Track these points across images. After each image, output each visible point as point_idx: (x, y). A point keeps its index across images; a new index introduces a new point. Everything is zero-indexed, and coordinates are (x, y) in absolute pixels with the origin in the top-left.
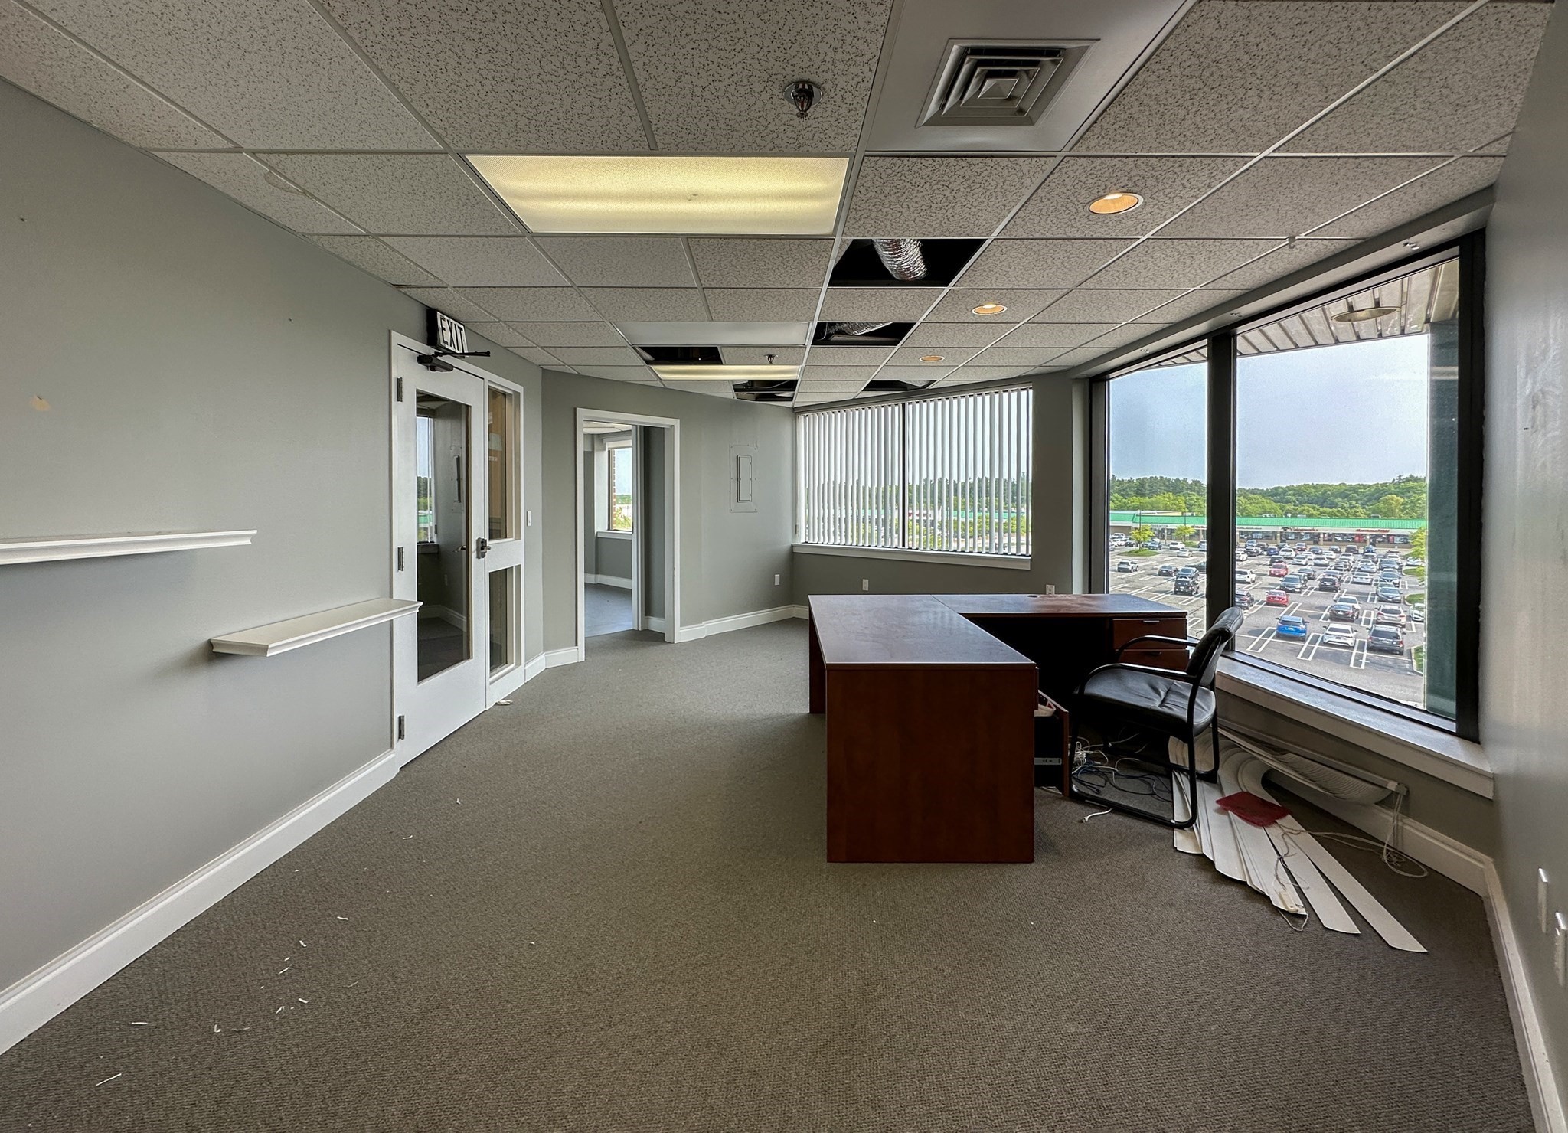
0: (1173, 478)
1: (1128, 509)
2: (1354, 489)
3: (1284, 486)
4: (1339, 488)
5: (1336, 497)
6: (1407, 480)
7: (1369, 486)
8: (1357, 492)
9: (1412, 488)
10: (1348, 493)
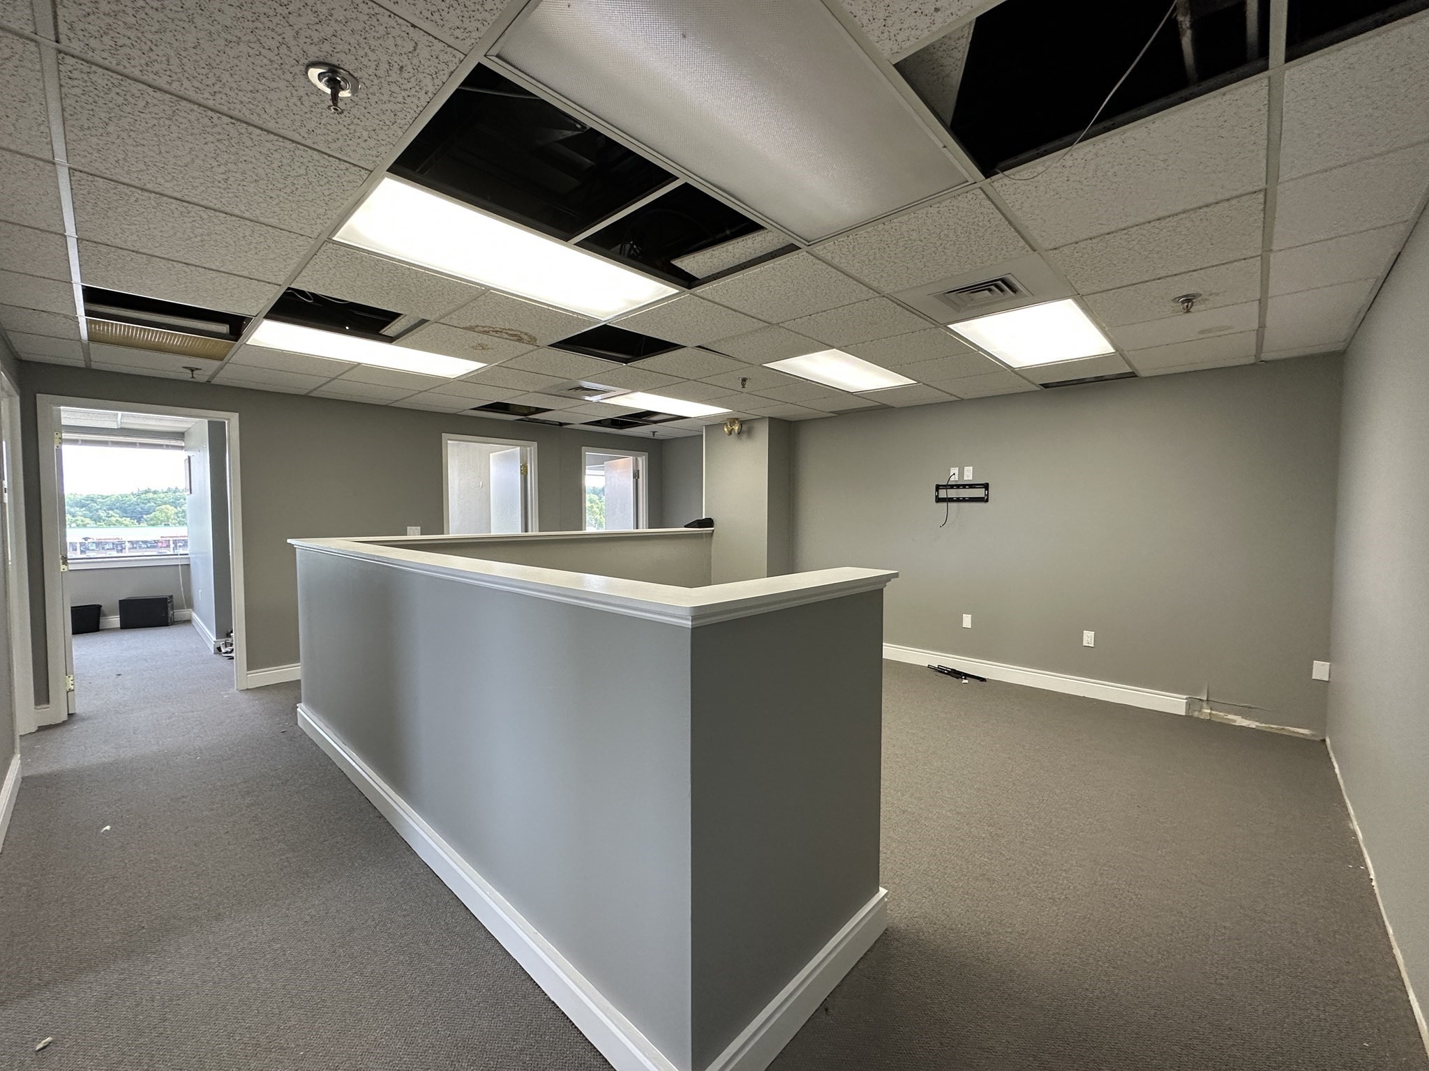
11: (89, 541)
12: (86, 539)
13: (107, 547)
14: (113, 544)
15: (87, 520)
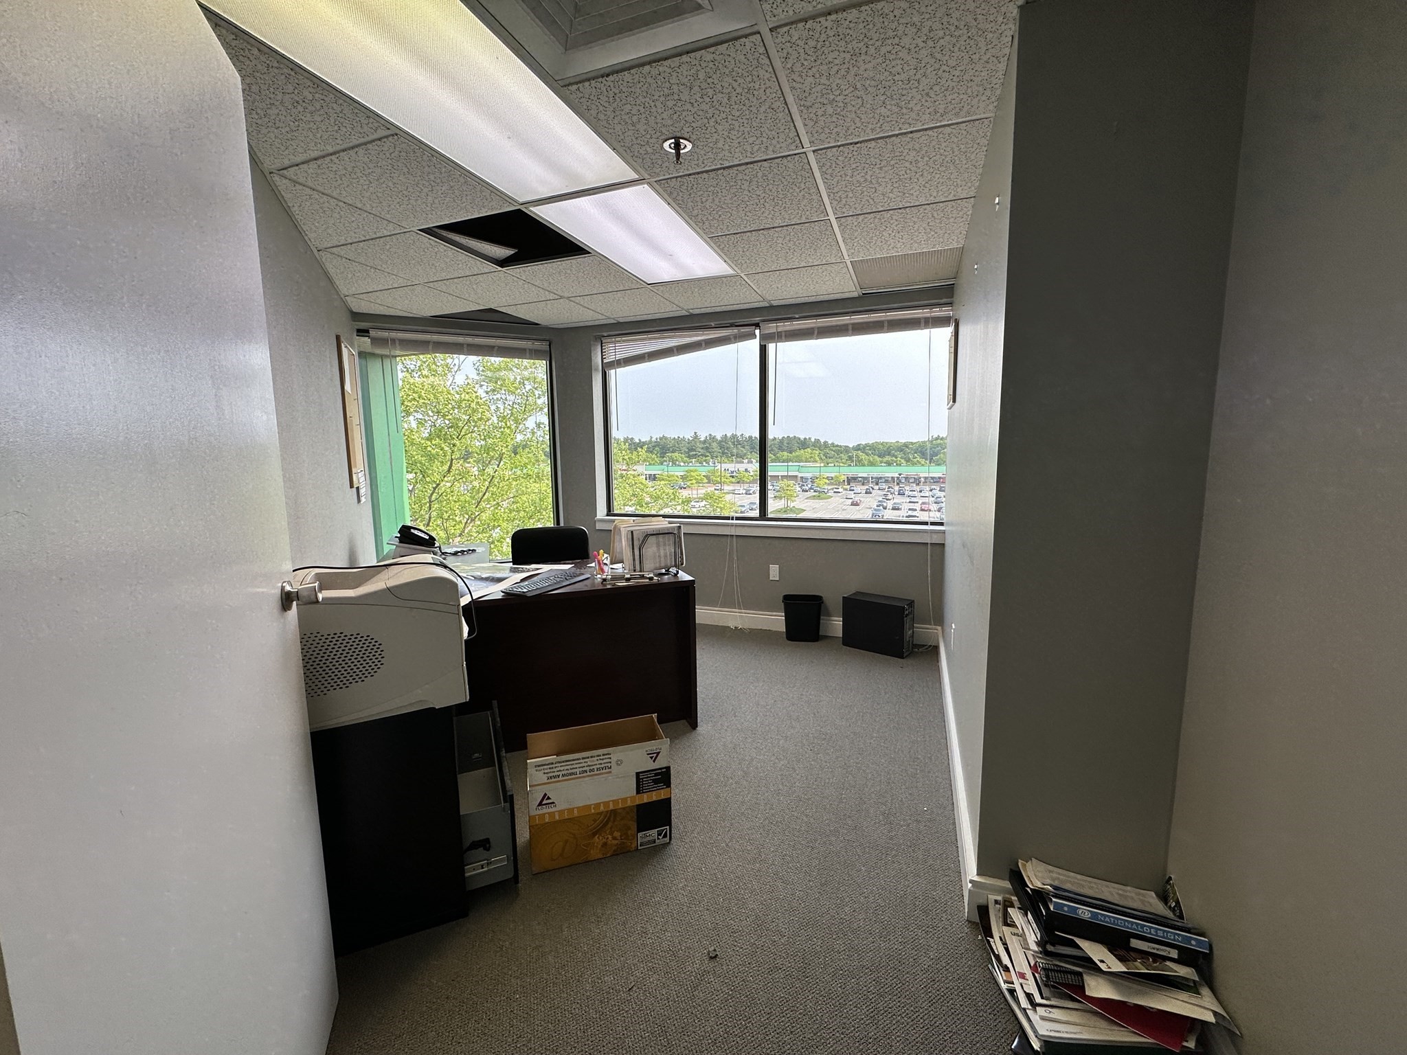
0: (802, 437)
1: (779, 462)
2: (906, 445)
3: (864, 443)
4: (896, 444)
5: (896, 451)
6: (937, 439)
7: (915, 443)
8: (907, 447)
9: (940, 444)
10: (903, 448)
11: (902, 476)
12: (900, 475)
13: (911, 481)
14: (914, 478)
15: (903, 461)
